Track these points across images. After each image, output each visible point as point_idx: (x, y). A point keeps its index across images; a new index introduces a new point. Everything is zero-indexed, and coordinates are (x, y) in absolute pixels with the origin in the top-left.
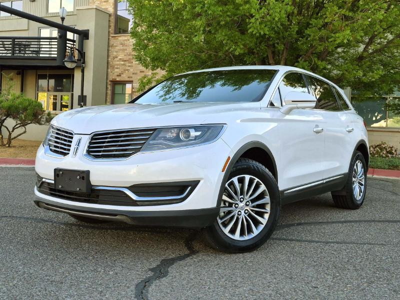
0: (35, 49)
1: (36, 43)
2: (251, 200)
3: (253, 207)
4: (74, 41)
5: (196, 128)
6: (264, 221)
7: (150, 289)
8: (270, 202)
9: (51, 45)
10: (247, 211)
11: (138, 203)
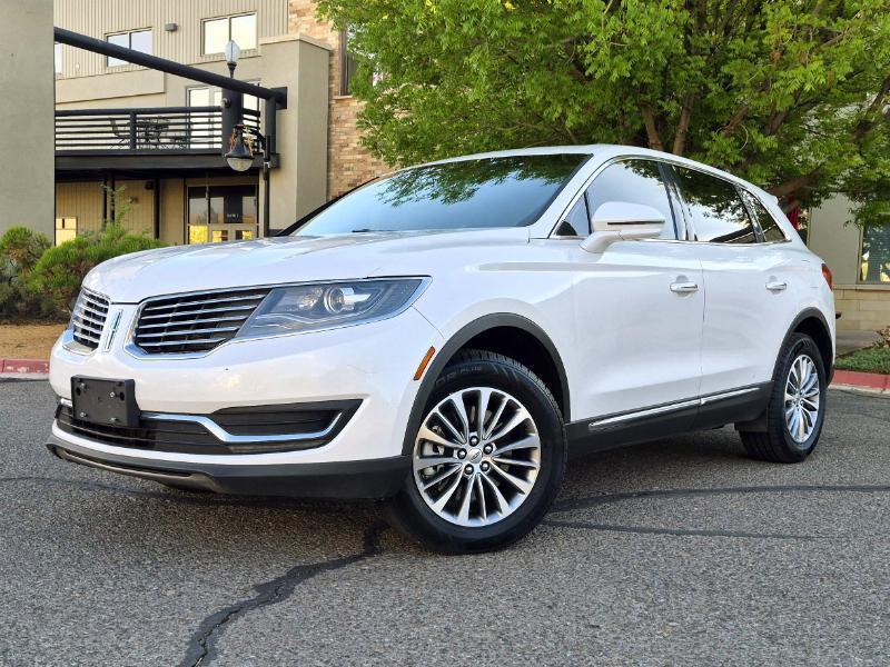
0: (178, 134)
1: (183, 121)
2: (496, 442)
3: (502, 456)
4: (257, 114)
5: (357, 286)
6: (526, 486)
7: (231, 627)
8: (539, 446)
9: (213, 123)
10: (486, 466)
11: (232, 448)
